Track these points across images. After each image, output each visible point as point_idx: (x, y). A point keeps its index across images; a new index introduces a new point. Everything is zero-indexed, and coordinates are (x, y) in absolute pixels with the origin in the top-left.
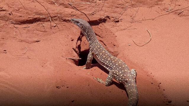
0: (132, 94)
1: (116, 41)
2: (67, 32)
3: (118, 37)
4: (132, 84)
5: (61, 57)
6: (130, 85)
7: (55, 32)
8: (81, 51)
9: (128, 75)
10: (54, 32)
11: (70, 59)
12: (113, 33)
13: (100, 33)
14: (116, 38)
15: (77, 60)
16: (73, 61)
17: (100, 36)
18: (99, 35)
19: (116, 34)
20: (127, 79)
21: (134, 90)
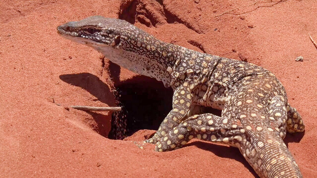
0: (283, 173)
1: (250, 43)
2: (69, 9)
3: (257, 29)
4: (270, 141)
5: (46, 102)
6: (261, 144)
7: (26, 8)
8: (121, 79)
9: (254, 115)
10: (20, 9)
11: (78, 109)
12: (241, 15)
13: (193, 15)
14: (252, 32)
15: (106, 114)
16: (90, 116)
17: (190, 27)
18: (190, 21)
19: (251, 19)
20: (249, 128)
21: (282, 158)
